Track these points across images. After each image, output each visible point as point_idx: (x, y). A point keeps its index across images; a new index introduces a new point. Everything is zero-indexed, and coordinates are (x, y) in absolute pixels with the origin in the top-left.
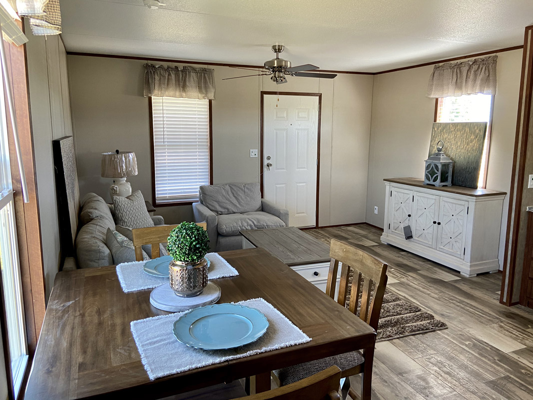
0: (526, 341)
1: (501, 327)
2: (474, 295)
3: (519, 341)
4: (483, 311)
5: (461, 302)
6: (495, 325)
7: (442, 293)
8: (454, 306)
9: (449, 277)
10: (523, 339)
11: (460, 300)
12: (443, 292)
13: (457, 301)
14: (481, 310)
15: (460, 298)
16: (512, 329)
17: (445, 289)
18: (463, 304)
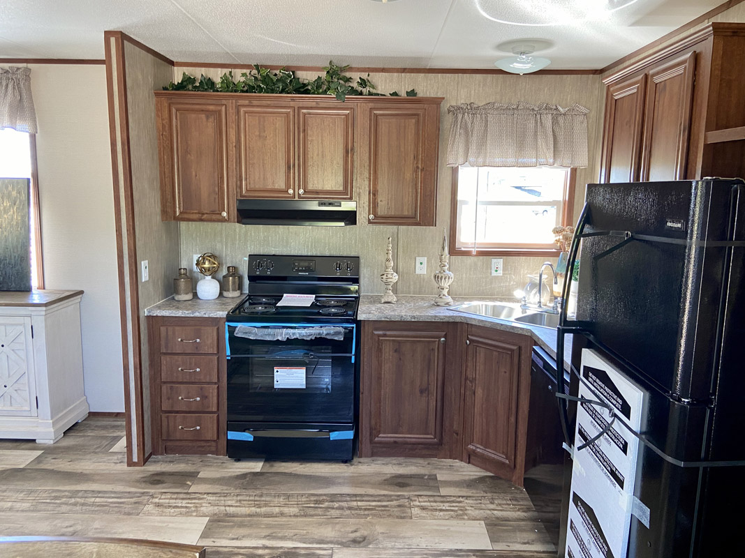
0: (202, 509)
1: (158, 505)
2: (85, 472)
3: (195, 514)
4: (115, 492)
5: (74, 494)
6: (150, 508)
7: (32, 494)
8: (69, 508)
9: (23, 458)
10: (196, 507)
11: (69, 491)
12: (32, 491)
13: (67, 497)
14: (112, 492)
15: (67, 488)
16: (174, 501)
17: (32, 483)
18: (79, 498)
